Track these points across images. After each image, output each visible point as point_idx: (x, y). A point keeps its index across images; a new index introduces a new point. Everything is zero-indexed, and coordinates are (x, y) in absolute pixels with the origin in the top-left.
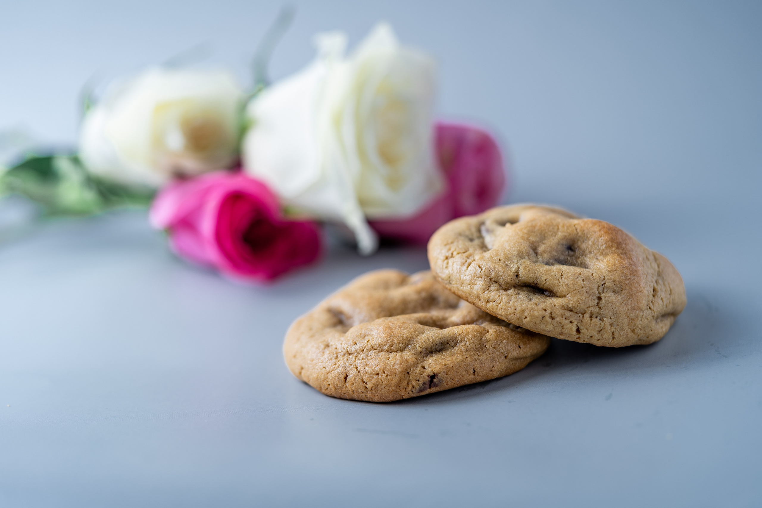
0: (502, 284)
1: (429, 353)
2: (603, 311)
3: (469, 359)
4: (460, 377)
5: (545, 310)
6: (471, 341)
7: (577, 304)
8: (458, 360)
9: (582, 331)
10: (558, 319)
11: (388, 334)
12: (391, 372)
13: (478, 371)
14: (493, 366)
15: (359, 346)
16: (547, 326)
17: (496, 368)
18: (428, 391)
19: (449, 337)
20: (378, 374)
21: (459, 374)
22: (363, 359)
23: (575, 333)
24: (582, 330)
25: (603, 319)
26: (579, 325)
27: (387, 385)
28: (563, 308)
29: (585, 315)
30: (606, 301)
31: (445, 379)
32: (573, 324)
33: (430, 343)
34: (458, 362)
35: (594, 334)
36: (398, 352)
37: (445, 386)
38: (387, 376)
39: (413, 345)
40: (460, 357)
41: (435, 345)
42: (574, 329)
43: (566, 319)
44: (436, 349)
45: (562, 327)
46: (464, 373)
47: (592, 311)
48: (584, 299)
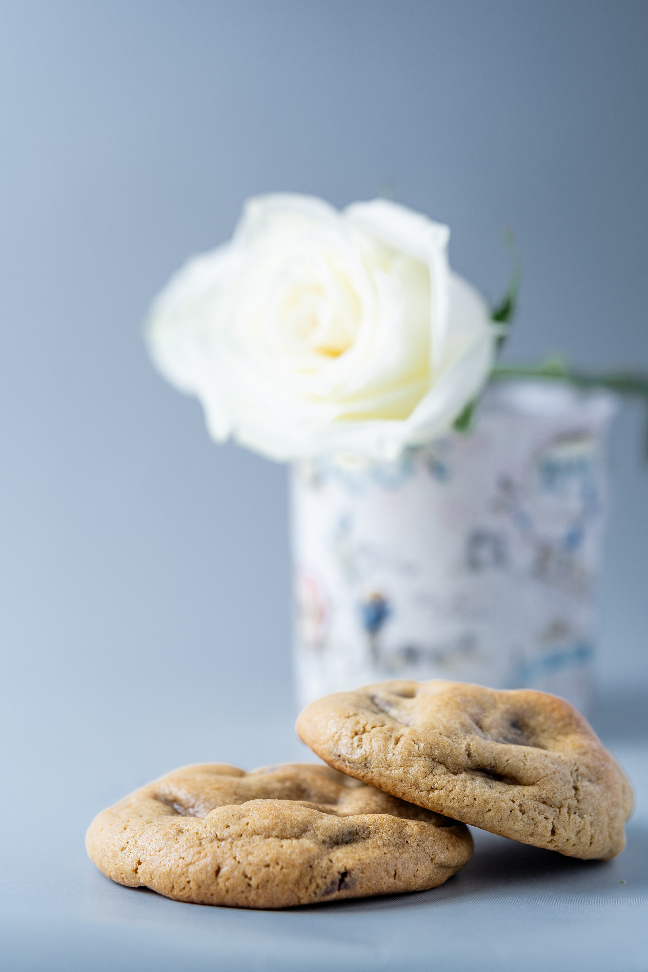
0: (450, 765)
1: (333, 844)
2: (582, 806)
3: (389, 856)
4: (377, 878)
5: (514, 802)
6: (389, 833)
7: (551, 794)
8: (375, 855)
9: (559, 831)
10: (531, 813)
11: (276, 815)
12: (287, 864)
13: (400, 873)
14: (418, 870)
15: (234, 829)
16: (516, 822)
17: (420, 873)
18: (336, 895)
19: (359, 826)
20: (268, 866)
21: (377, 874)
22: (243, 846)
23: (549, 834)
24: (558, 829)
25: (582, 815)
26: (555, 823)
27: (281, 881)
28: (535, 799)
29: (562, 809)
30: (584, 791)
31: (360, 879)
32: (549, 821)
33: (336, 830)
34: (375, 858)
35: (572, 836)
36: (293, 838)
37: (359, 890)
38: (282, 868)
39: (312, 831)
40: (377, 853)
41: (341, 835)
42: (550, 827)
43: (539, 813)
44: (342, 839)
45: (534, 824)
46: (383, 874)
47: (570, 805)
48: (560, 788)
